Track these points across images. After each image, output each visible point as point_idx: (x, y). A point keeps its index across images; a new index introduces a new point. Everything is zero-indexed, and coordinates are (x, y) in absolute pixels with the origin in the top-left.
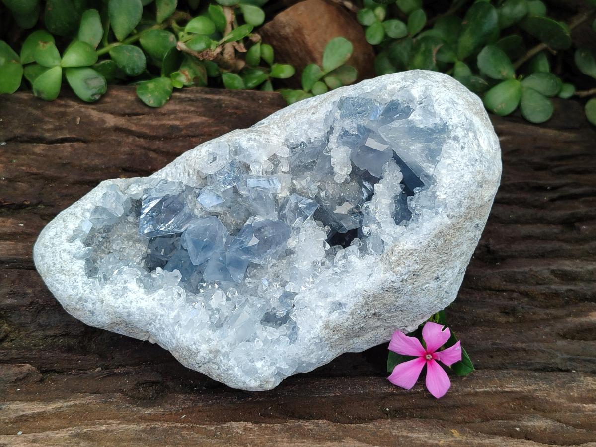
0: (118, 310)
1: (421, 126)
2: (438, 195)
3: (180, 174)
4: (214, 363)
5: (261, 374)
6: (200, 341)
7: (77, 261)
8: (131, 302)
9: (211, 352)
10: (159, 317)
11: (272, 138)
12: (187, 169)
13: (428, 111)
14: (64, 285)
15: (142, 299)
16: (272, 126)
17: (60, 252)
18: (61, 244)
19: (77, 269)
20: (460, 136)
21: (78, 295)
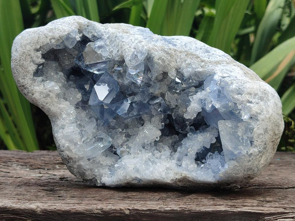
0: (38, 103)
6: (67, 149)
7: (33, 65)
15: (53, 105)
18: (30, 51)
19: (30, 69)
21: (23, 83)
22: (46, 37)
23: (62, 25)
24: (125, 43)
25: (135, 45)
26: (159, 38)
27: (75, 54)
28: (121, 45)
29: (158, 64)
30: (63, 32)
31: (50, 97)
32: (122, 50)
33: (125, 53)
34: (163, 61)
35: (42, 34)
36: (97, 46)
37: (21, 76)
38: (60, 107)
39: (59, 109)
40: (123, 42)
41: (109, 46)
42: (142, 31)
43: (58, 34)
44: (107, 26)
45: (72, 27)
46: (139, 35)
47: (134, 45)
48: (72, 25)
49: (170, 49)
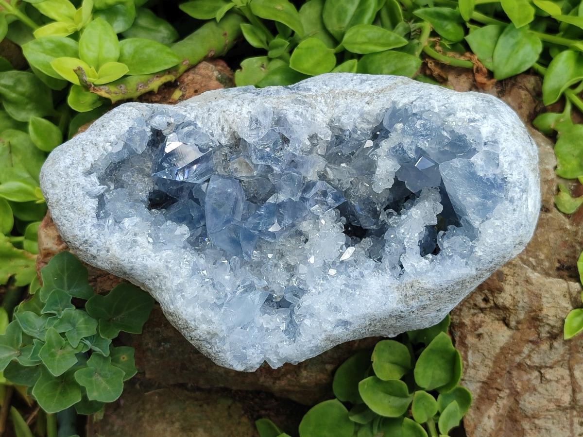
0: (122, 263)
1: (482, 175)
2: (476, 251)
3: (212, 124)
4: (208, 343)
5: (250, 360)
6: (201, 320)
7: (90, 200)
8: (137, 257)
9: (209, 333)
10: (162, 278)
11: (318, 115)
12: (222, 120)
13: (493, 159)
14: (72, 224)
15: (149, 256)
16: (319, 99)
17: (74, 185)
18: (76, 177)
19: (89, 208)
20: (516, 198)
21: (84, 237)
27: (148, 167)
28: (224, 117)
29: (297, 123)
30: (120, 129)
32: (228, 124)
34: (303, 116)
35: (86, 142)
37: (76, 225)
43: (114, 135)
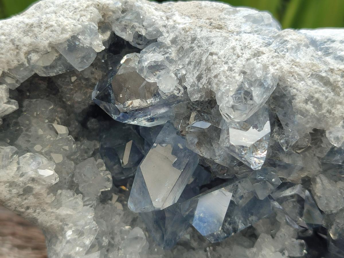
22: (17, 48)
23: (58, 14)
24: (219, 58)
25: (244, 63)
26: (301, 40)
27: (96, 79)
28: (207, 63)
29: (304, 113)
30: (59, 33)
31: (33, 195)
32: (209, 76)
33: (217, 84)
34: (317, 104)
35: (6, 39)
36: (146, 64)
38: (60, 215)
39: (57, 218)
40: (211, 54)
41: (176, 61)
42: (255, 21)
43: (47, 39)
44: (169, 9)
45: (84, 19)
46: (251, 35)
47: (240, 63)
48: (83, 13)
49: (332, 70)
